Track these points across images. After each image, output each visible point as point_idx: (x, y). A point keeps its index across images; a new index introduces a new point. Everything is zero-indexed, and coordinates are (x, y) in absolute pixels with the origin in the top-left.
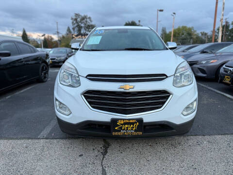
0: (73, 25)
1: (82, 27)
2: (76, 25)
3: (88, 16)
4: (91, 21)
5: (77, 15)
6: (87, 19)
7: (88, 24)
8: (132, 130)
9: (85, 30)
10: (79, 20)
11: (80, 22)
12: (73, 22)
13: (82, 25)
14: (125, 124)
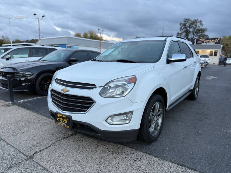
0: (181, 30)
1: (190, 32)
2: (184, 30)
3: (199, 20)
4: (202, 25)
5: (186, 20)
6: (197, 23)
7: (198, 28)
8: (64, 123)
9: (194, 34)
10: (188, 25)
11: (189, 27)
12: (181, 28)
13: (191, 30)
14: (61, 117)
